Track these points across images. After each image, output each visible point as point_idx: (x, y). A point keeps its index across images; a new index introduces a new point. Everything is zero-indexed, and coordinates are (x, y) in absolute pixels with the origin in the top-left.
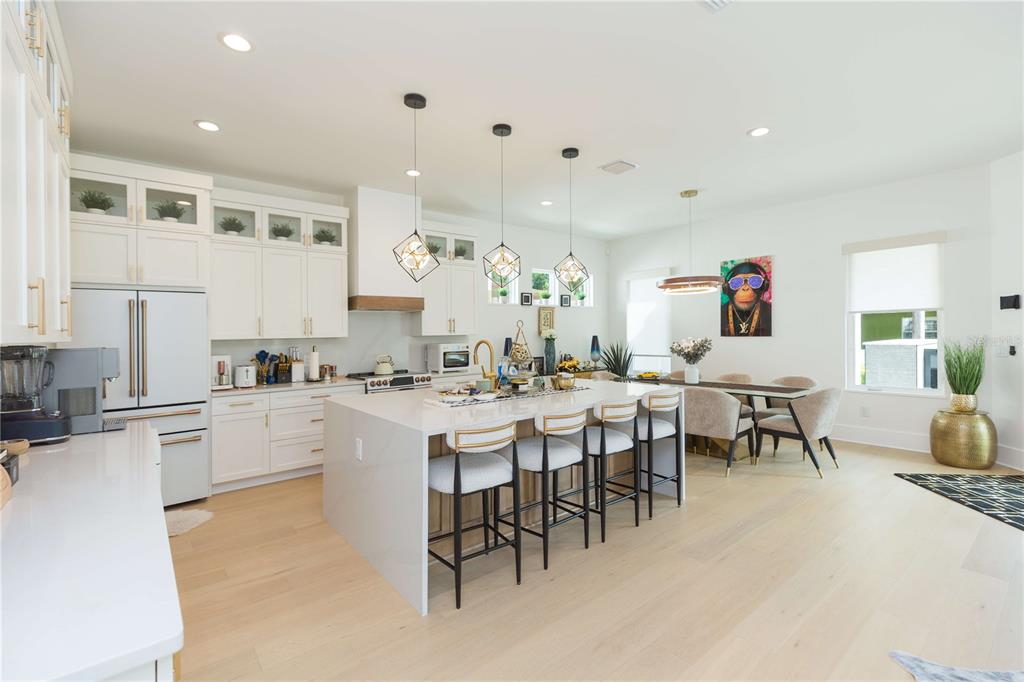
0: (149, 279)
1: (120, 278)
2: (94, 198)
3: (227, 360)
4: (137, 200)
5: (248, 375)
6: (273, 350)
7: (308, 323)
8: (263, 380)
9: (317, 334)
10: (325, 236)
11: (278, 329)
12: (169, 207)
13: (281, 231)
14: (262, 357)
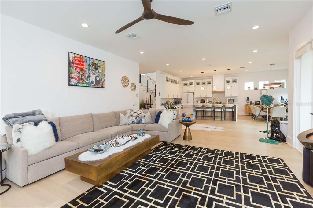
0: (189, 92)
1: (187, 92)
2: (186, 84)
3: (197, 100)
4: (188, 84)
5: (199, 102)
6: (203, 99)
7: (206, 95)
8: (201, 102)
9: (207, 97)
10: (210, 83)
11: (203, 96)
12: (191, 84)
13: (204, 84)
14: (202, 100)
